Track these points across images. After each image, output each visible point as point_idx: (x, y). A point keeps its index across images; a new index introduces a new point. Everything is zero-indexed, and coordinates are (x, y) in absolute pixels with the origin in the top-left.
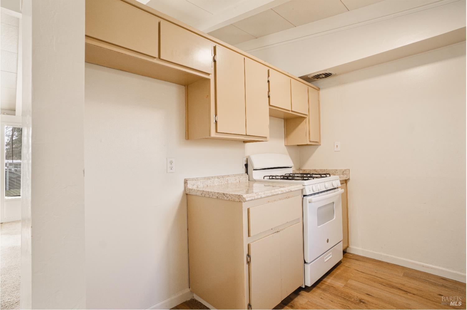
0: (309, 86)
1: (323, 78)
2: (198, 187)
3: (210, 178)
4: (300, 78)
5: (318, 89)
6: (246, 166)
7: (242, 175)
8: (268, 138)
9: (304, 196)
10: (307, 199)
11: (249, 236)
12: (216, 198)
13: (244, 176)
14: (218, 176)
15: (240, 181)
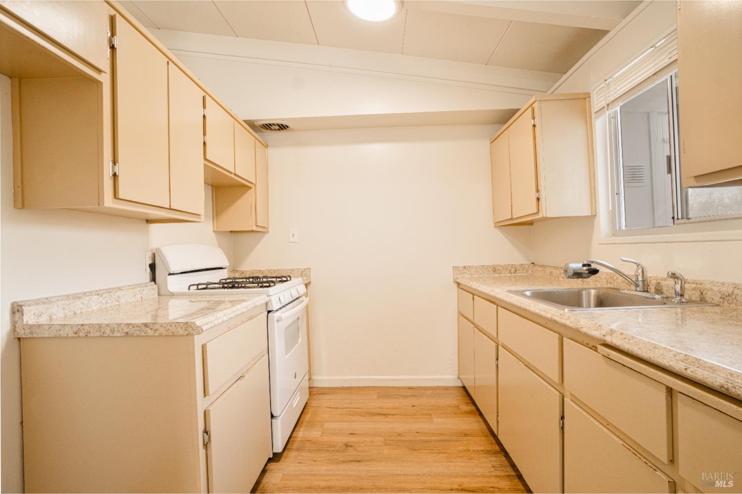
0: (257, 139)
1: (275, 130)
2: (51, 319)
3: (80, 296)
4: (244, 121)
5: (266, 146)
6: (153, 267)
7: (146, 285)
8: (203, 218)
9: (269, 312)
10: (274, 317)
11: (205, 396)
12: (123, 334)
13: (150, 287)
14: (97, 291)
15: (143, 298)
